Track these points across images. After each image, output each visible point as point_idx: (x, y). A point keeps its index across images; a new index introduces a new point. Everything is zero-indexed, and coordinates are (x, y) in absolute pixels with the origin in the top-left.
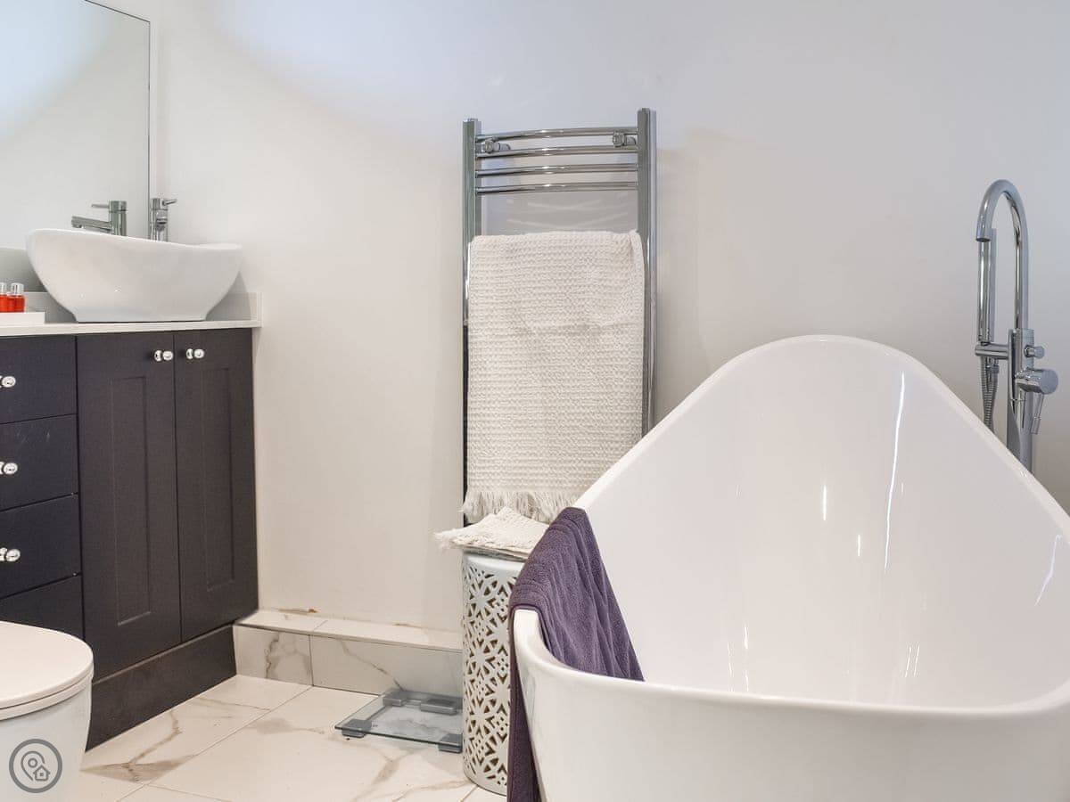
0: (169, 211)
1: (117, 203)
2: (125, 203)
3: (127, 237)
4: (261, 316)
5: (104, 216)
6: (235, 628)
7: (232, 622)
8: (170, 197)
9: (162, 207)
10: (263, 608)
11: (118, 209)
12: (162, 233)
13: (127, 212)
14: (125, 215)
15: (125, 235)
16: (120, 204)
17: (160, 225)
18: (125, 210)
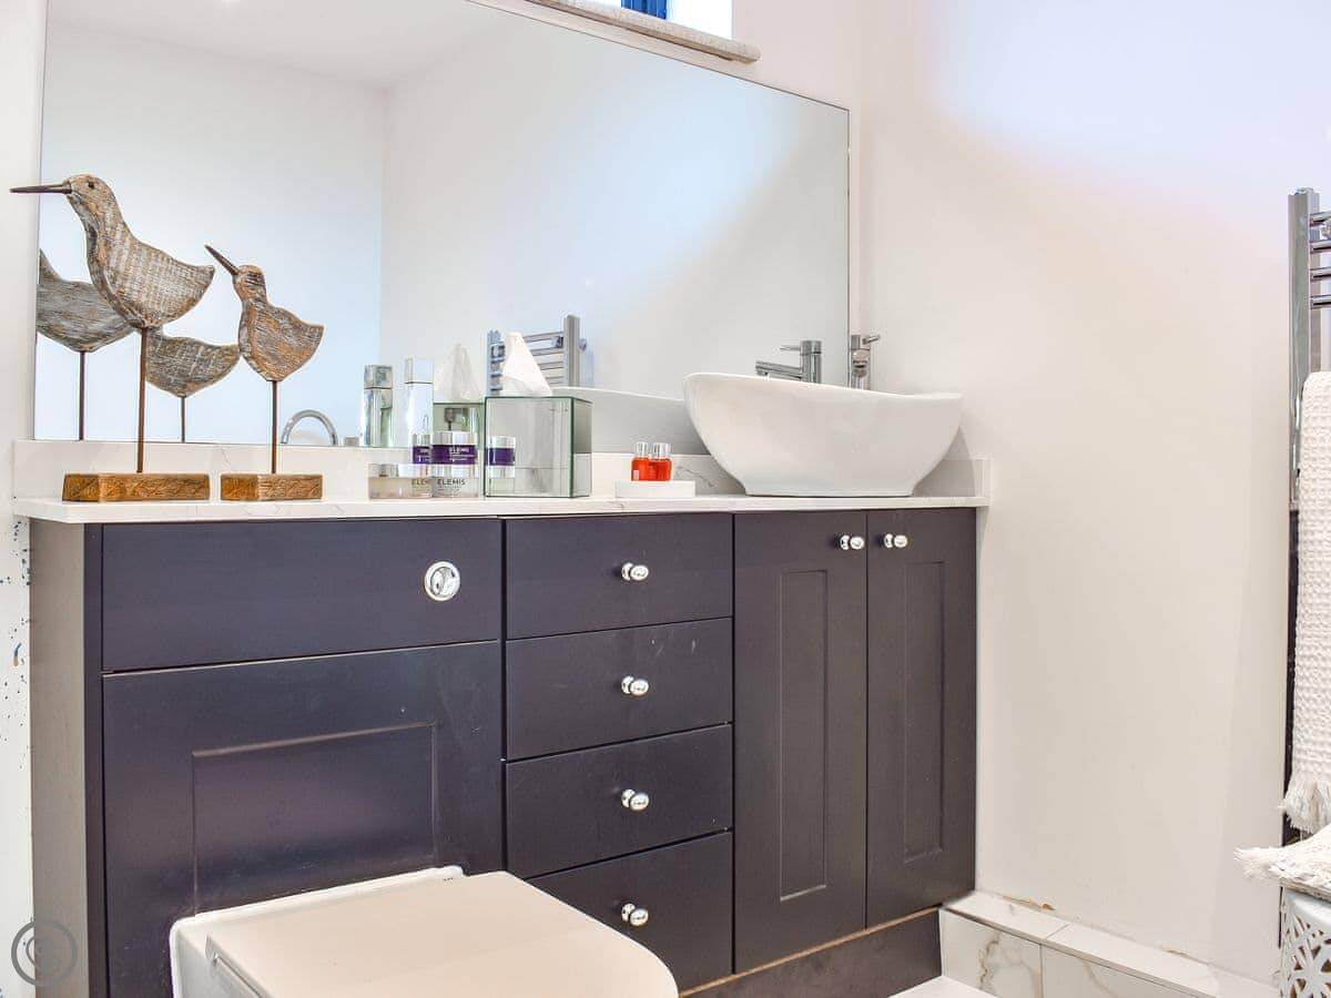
0: (872, 352)
1: (809, 343)
2: (819, 343)
3: (822, 385)
4: (987, 491)
5: (794, 360)
6: (942, 912)
7: (940, 905)
8: (872, 335)
9: (862, 346)
10: (981, 890)
11: (811, 351)
12: (862, 380)
13: (822, 355)
14: (820, 360)
15: (819, 382)
16: (813, 345)
17: (860, 369)
18: (819, 353)
